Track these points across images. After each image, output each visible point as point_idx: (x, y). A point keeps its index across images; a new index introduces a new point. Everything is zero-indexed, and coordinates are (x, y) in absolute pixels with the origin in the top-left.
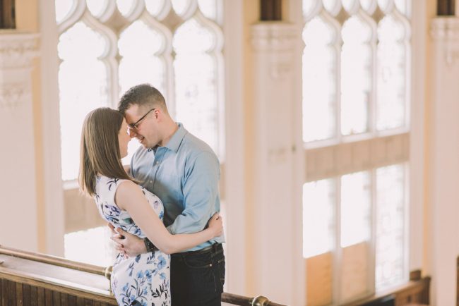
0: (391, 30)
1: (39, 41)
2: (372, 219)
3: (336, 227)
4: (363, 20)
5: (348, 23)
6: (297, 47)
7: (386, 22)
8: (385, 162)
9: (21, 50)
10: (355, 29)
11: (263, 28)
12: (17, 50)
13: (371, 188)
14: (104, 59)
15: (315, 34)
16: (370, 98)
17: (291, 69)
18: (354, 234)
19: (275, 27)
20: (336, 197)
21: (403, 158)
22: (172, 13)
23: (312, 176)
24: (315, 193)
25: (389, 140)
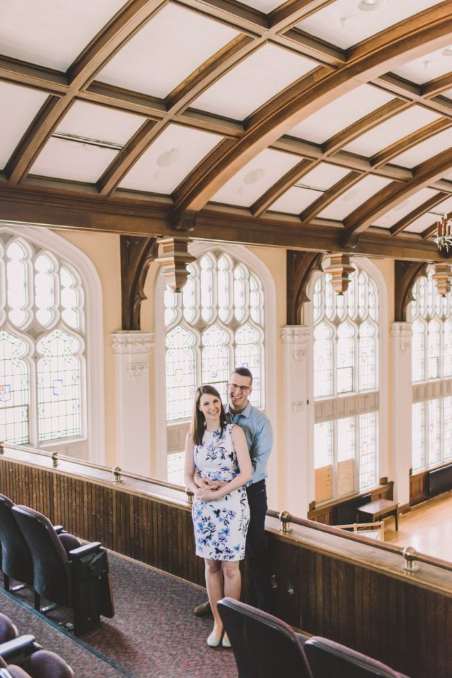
0: (366, 330)
1: (154, 336)
2: (356, 445)
3: (334, 451)
4: (349, 324)
5: (340, 326)
6: (309, 341)
7: (364, 326)
8: (364, 410)
9: (143, 342)
10: (345, 330)
11: (289, 329)
12: (140, 343)
13: (356, 427)
14: (193, 347)
15: (321, 333)
16: (354, 371)
17: (305, 354)
18: (345, 454)
19: (296, 329)
20: (334, 432)
21: (375, 408)
22: (234, 320)
23: (318, 419)
24: (321, 431)
25: (366, 396)
